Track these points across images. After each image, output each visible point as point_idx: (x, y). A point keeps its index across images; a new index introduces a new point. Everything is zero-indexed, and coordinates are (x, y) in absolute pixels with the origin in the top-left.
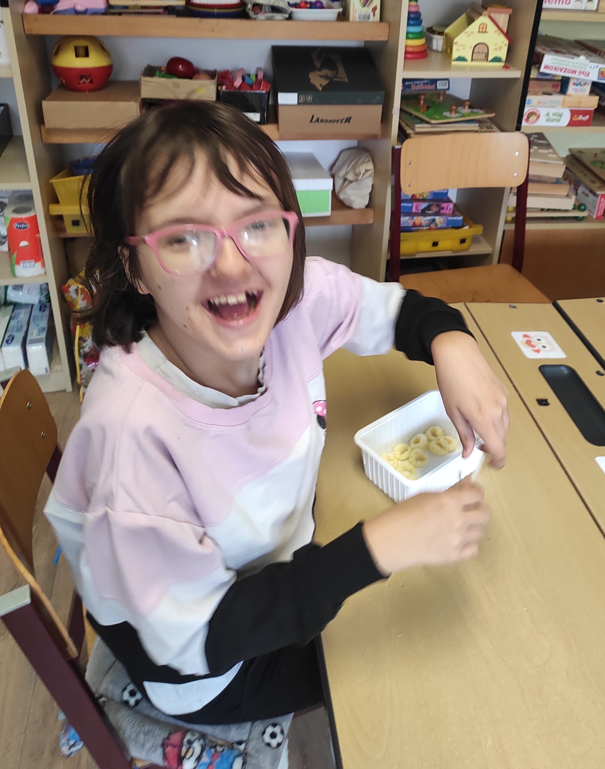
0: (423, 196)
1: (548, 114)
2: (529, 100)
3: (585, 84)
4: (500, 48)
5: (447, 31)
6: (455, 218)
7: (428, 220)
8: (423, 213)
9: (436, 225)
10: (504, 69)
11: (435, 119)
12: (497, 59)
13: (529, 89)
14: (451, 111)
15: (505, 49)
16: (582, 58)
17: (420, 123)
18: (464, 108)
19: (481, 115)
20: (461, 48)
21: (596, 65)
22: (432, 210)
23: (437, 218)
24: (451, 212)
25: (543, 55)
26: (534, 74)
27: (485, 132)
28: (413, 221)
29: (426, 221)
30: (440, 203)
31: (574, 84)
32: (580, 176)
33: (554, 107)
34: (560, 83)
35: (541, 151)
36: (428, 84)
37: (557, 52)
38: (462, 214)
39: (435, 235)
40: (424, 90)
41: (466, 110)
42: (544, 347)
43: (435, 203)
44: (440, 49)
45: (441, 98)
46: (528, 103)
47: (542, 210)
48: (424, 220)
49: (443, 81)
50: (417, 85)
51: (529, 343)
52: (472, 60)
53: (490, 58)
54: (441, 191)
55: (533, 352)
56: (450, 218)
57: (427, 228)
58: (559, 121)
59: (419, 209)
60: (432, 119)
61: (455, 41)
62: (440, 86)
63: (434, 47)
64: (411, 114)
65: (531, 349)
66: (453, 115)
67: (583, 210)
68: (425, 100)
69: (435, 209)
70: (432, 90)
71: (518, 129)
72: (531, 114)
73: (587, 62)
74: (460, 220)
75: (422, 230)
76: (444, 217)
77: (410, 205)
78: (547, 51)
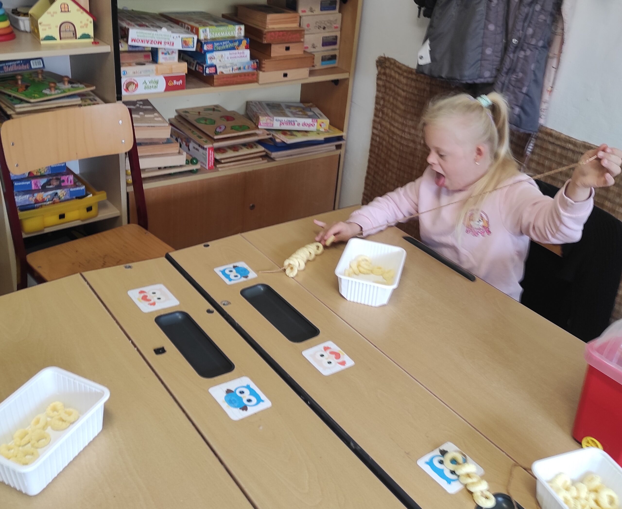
0: (41, 172)
1: (145, 82)
2: (124, 72)
3: (173, 52)
4: (86, 25)
5: (31, 11)
6: (78, 189)
7: (51, 195)
8: (44, 188)
9: (60, 199)
10: (94, 45)
11: (35, 98)
12: (86, 36)
13: (122, 61)
14: (50, 88)
15: (91, 26)
16: (164, 30)
17: (20, 103)
18: (64, 84)
19: (82, 89)
20: (47, 28)
21: (177, 35)
22: (53, 185)
23: (59, 192)
24: (73, 183)
25: (128, 29)
26: (123, 47)
27: (89, 105)
28: (34, 198)
29: (47, 196)
30: (59, 177)
31: (163, 53)
32: (189, 133)
33: (149, 75)
34: (150, 54)
35: (146, 116)
36: (21, 64)
37: (141, 26)
38: (83, 183)
39: (60, 208)
40: (18, 70)
41: (67, 86)
42: (159, 299)
43: (54, 178)
44: (28, 29)
45: (40, 77)
46: (124, 74)
47: (160, 168)
48: (46, 195)
49: (37, 61)
50: (9, 66)
51: (145, 298)
52: (61, 39)
53: (78, 35)
54: (59, 165)
55: (149, 306)
56: (71, 190)
57: (51, 202)
58: (156, 87)
59: (39, 185)
60: (31, 98)
61: (39, 21)
62: (34, 65)
63: (22, 28)
64: (10, 96)
65: (146, 303)
66: (53, 92)
67: (196, 163)
68: (22, 80)
69: (55, 183)
70: (27, 70)
71: (119, 98)
72: (129, 84)
73: (170, 33)
74: (83, 190)
75: (45, 205)
76: (66, 190)
77: (28, 183)
78: (131, 25)
